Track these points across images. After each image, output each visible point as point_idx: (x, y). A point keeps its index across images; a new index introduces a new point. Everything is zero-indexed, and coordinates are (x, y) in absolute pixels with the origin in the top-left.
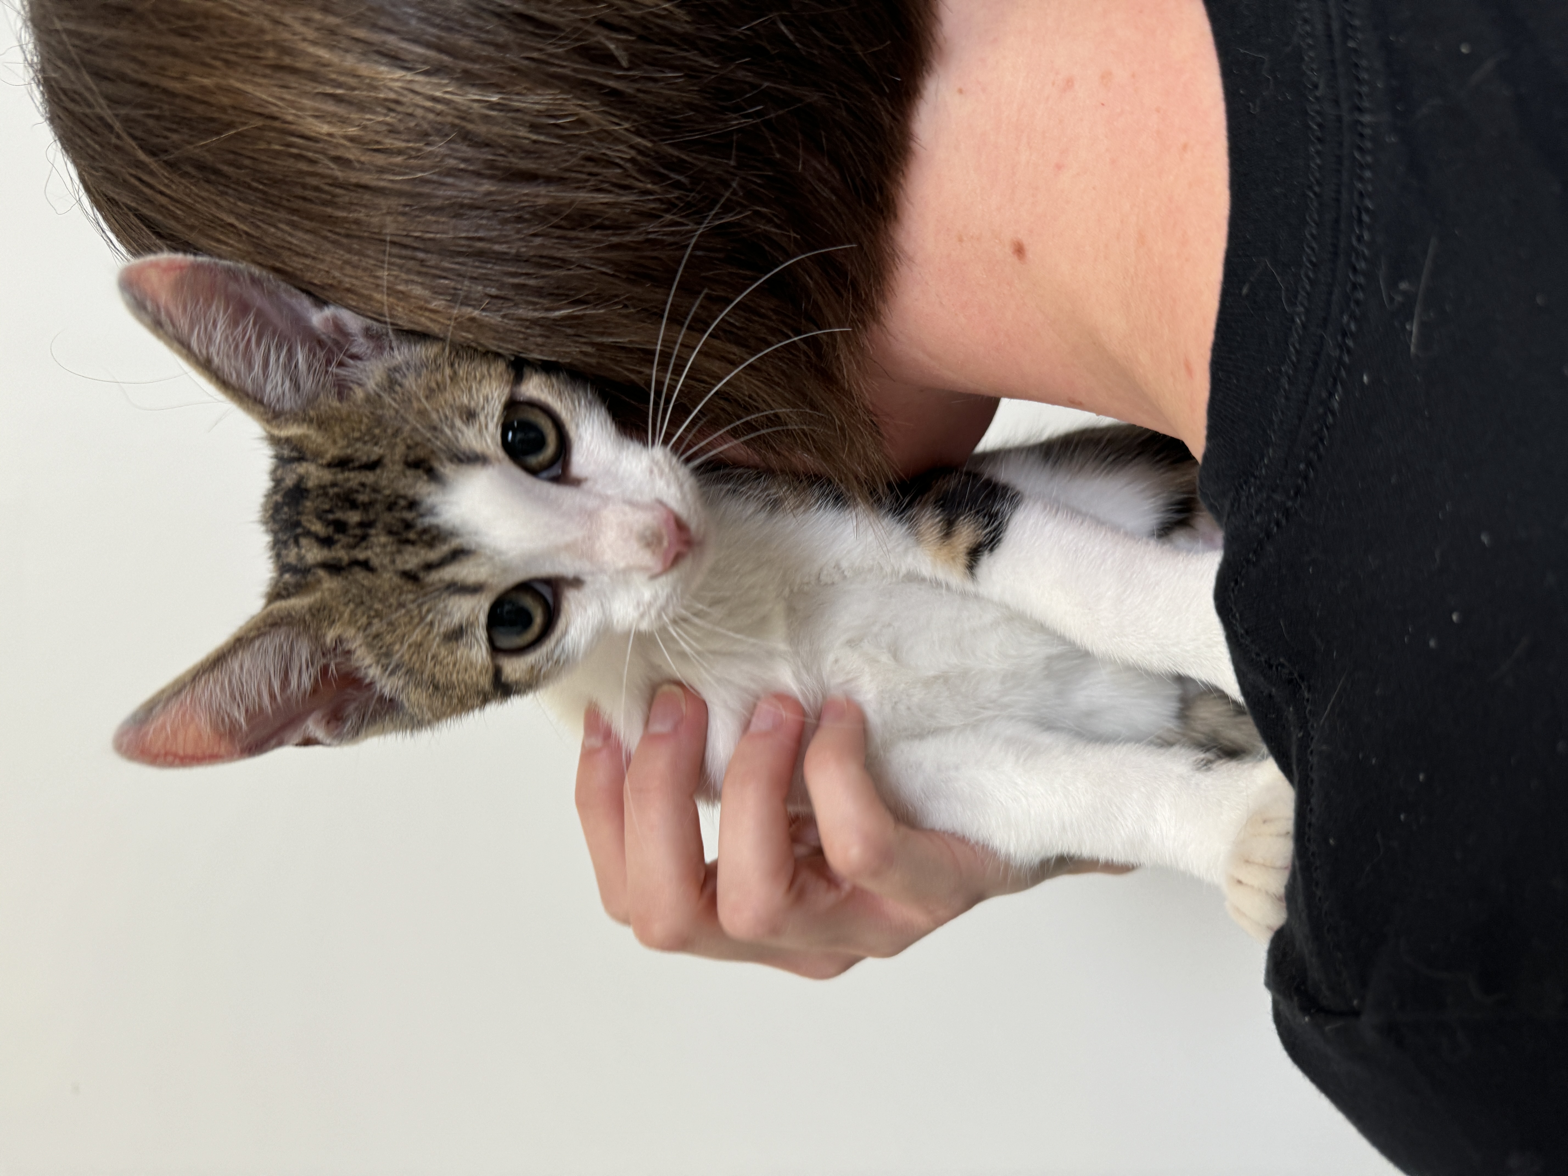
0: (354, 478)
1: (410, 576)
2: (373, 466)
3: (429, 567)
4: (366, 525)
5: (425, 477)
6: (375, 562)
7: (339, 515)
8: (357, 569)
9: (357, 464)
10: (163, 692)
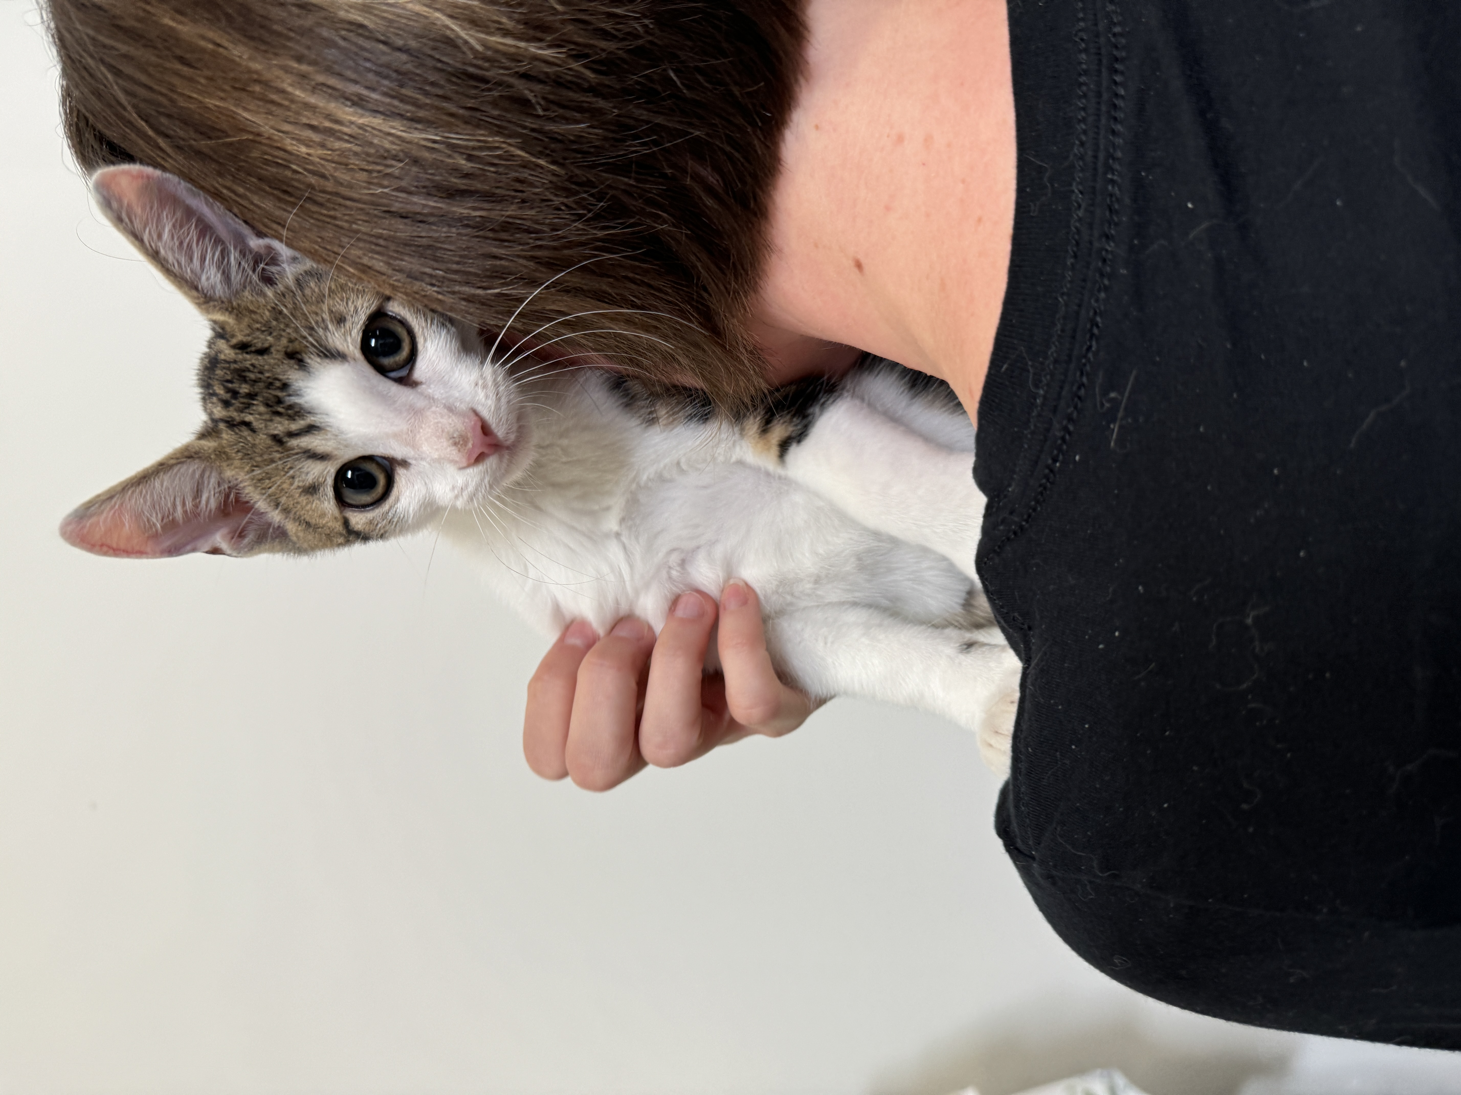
0: (249, 360)
1: (277, 440)
2: (263, 352)
3: (292, 435)
4: (251, 396)
5: (296, 367)
6: (255, 424)
7: (235, 386)
8: (244, 428)
9: (253, 349)
10: (98, 496)
